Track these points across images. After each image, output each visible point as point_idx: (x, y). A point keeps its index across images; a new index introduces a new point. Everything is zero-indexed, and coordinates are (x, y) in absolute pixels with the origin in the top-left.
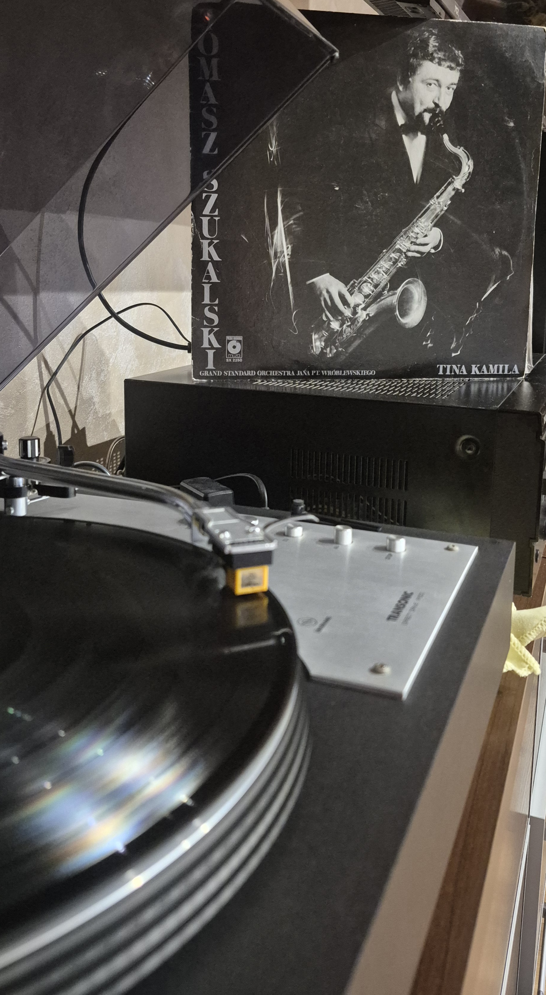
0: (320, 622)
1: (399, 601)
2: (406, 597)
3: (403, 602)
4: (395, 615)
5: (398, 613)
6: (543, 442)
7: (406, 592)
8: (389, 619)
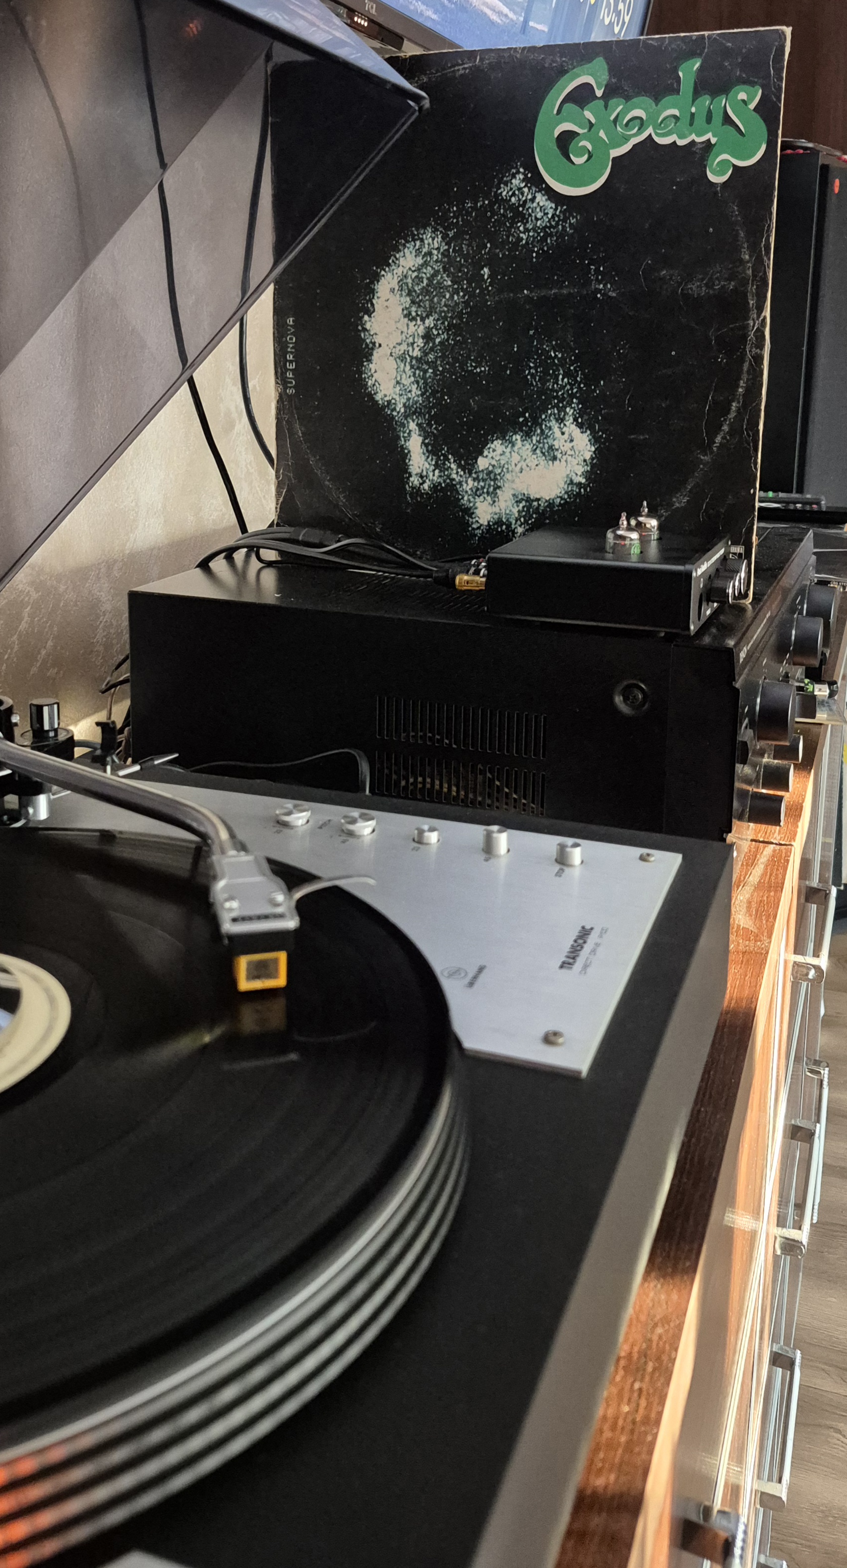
0: (471, 974)
1: (575, 941)
2: (585, 933)
3: (580, 941)
4: (571, 961)
6: (738, 690)
7: (583, 927)
8: (561, 967)
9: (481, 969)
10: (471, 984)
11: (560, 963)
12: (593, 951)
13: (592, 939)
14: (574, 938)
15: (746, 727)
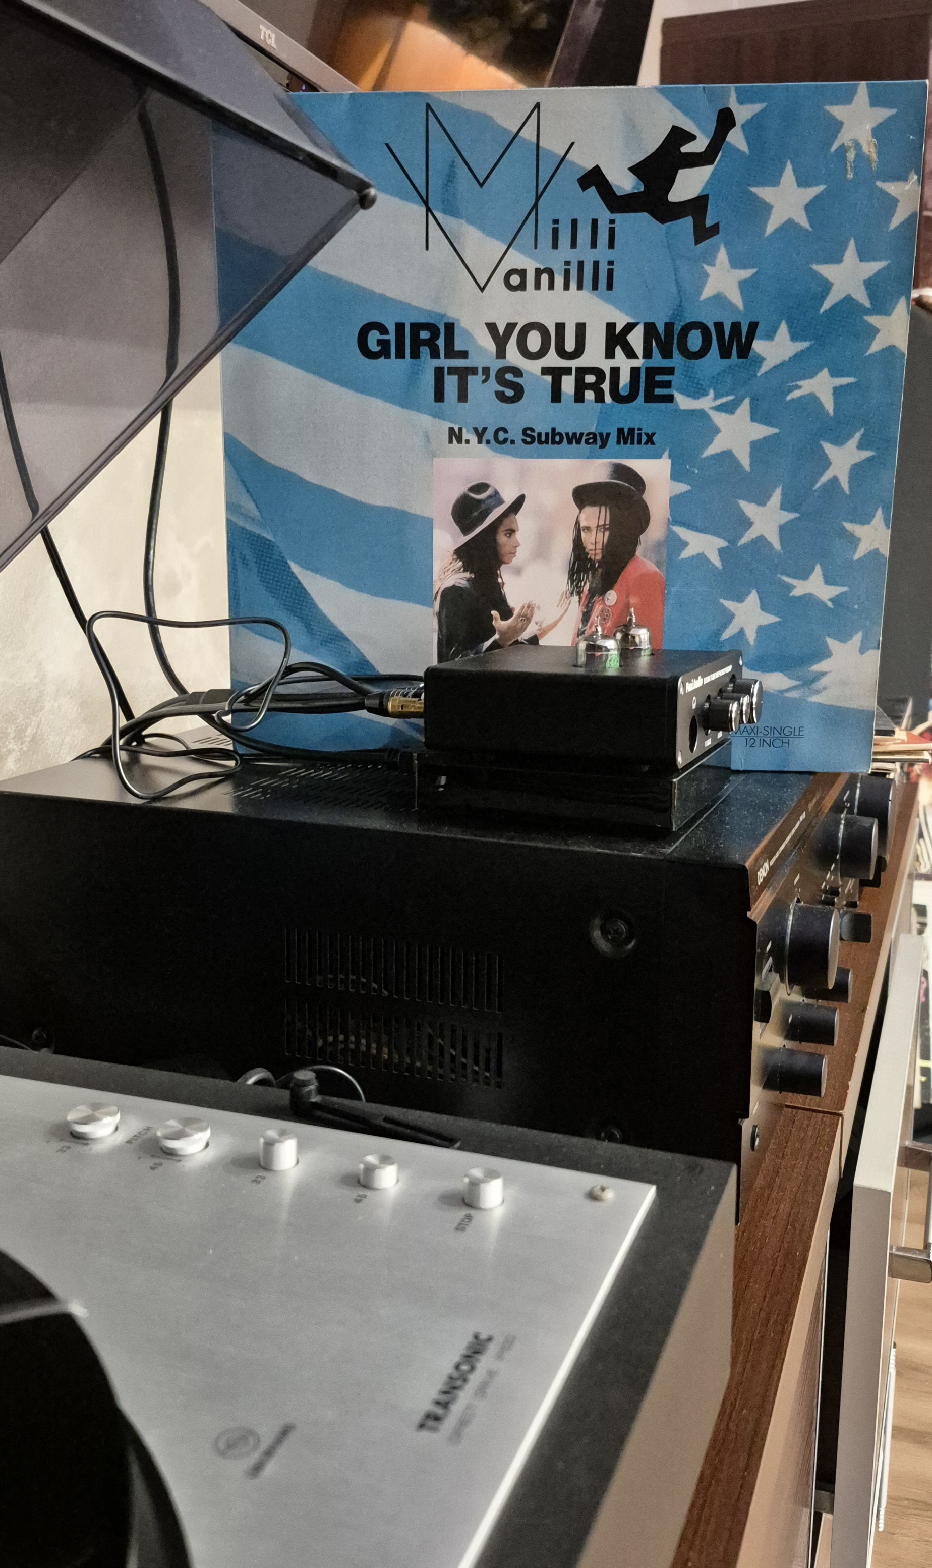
0: (266, 1442)
1: (457, 1367)
2: (476, 1348)
3: (465, 1368)
4: (439, 1411)
5: (445, 1405)
6: (753, 924)
7: (476, 1337)
8: (422, 1426)
9: (286, 1432)
10: (257, 1469)
11: (418, 1418)
12: (482, 1390)
13: (484, 1363)
14: (456, 1358)
15: (770, 970)
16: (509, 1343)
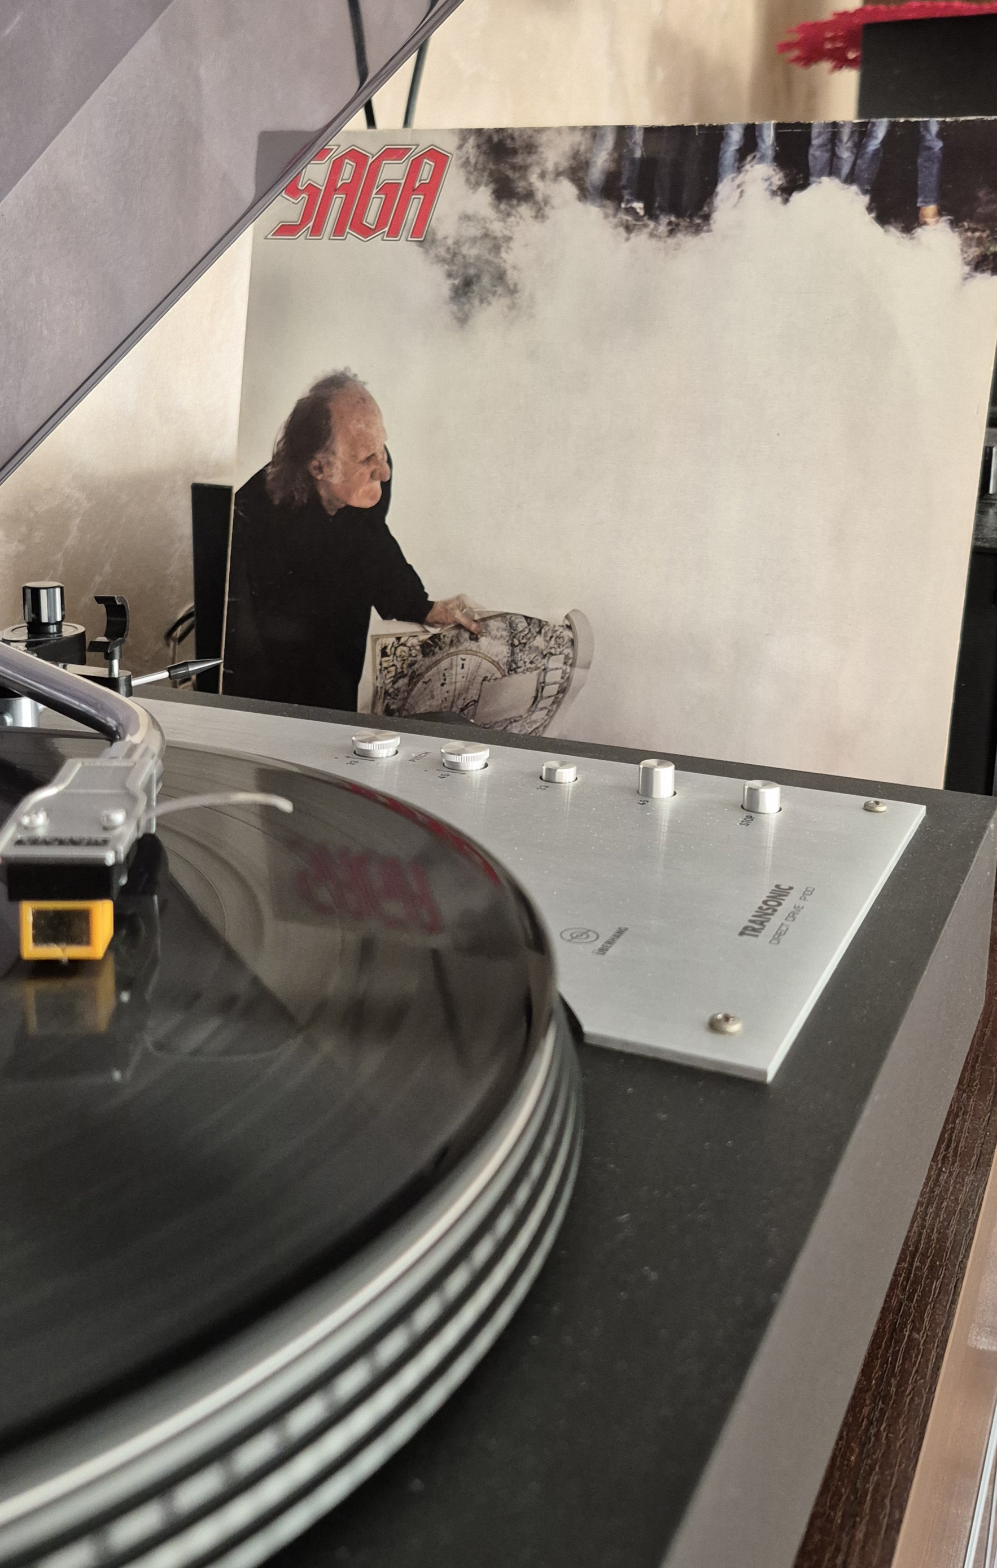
0: (605, 936)
1: (765, 902)
2: (779, 894)
3: (771, 903)
5: (760, 923)
7: (777, 887)
8: (742, 934)
9: (620, 932)
10: (603, 950)
11: (739, 929)
12: (792, 916)
13: (788, 904)
14: (763, 898)
16: (807, 893)
